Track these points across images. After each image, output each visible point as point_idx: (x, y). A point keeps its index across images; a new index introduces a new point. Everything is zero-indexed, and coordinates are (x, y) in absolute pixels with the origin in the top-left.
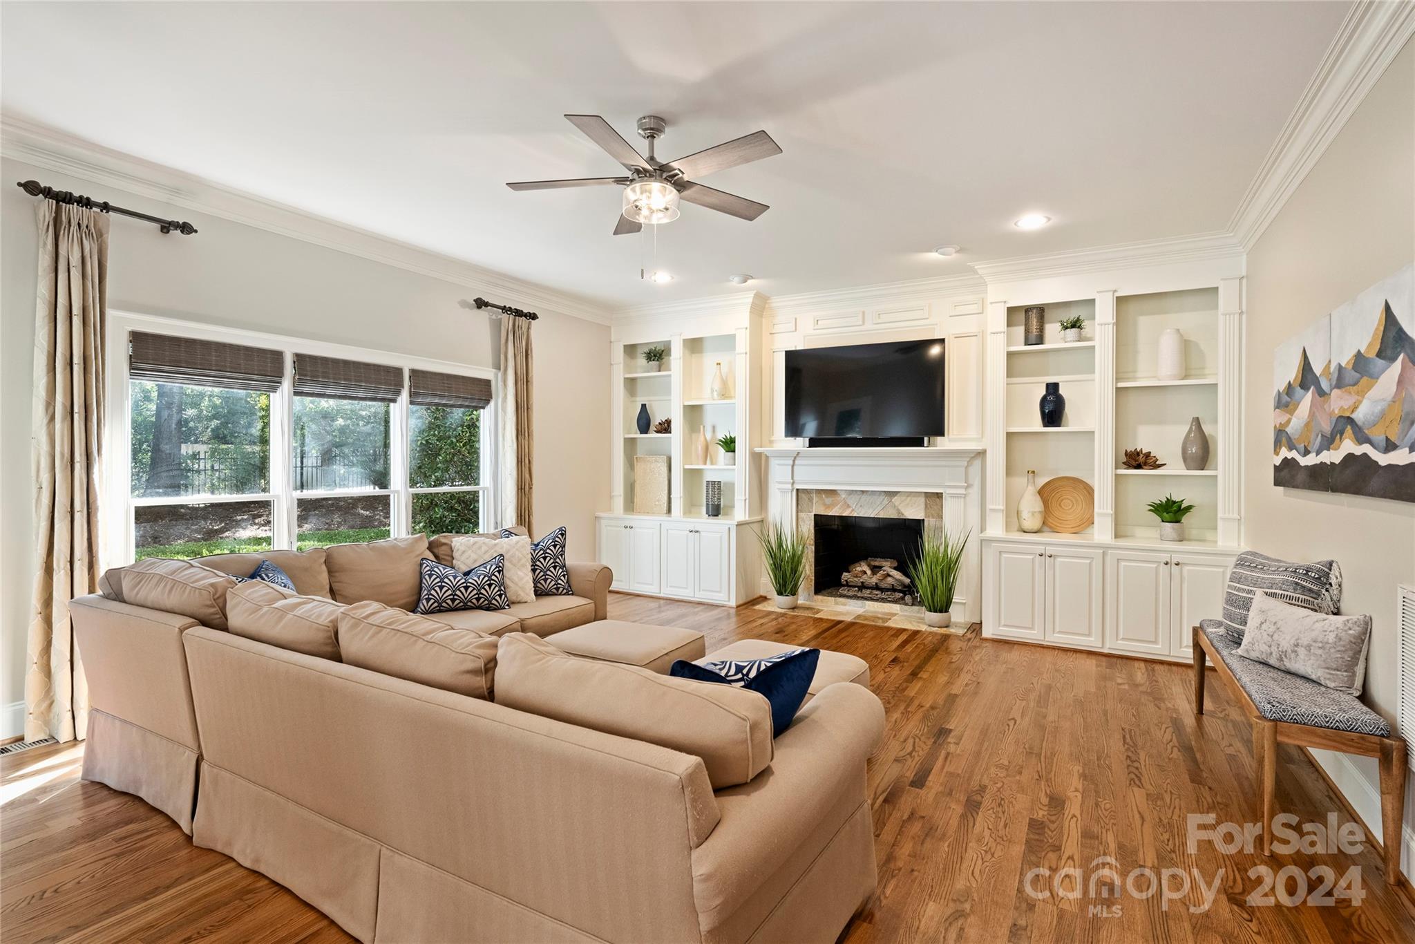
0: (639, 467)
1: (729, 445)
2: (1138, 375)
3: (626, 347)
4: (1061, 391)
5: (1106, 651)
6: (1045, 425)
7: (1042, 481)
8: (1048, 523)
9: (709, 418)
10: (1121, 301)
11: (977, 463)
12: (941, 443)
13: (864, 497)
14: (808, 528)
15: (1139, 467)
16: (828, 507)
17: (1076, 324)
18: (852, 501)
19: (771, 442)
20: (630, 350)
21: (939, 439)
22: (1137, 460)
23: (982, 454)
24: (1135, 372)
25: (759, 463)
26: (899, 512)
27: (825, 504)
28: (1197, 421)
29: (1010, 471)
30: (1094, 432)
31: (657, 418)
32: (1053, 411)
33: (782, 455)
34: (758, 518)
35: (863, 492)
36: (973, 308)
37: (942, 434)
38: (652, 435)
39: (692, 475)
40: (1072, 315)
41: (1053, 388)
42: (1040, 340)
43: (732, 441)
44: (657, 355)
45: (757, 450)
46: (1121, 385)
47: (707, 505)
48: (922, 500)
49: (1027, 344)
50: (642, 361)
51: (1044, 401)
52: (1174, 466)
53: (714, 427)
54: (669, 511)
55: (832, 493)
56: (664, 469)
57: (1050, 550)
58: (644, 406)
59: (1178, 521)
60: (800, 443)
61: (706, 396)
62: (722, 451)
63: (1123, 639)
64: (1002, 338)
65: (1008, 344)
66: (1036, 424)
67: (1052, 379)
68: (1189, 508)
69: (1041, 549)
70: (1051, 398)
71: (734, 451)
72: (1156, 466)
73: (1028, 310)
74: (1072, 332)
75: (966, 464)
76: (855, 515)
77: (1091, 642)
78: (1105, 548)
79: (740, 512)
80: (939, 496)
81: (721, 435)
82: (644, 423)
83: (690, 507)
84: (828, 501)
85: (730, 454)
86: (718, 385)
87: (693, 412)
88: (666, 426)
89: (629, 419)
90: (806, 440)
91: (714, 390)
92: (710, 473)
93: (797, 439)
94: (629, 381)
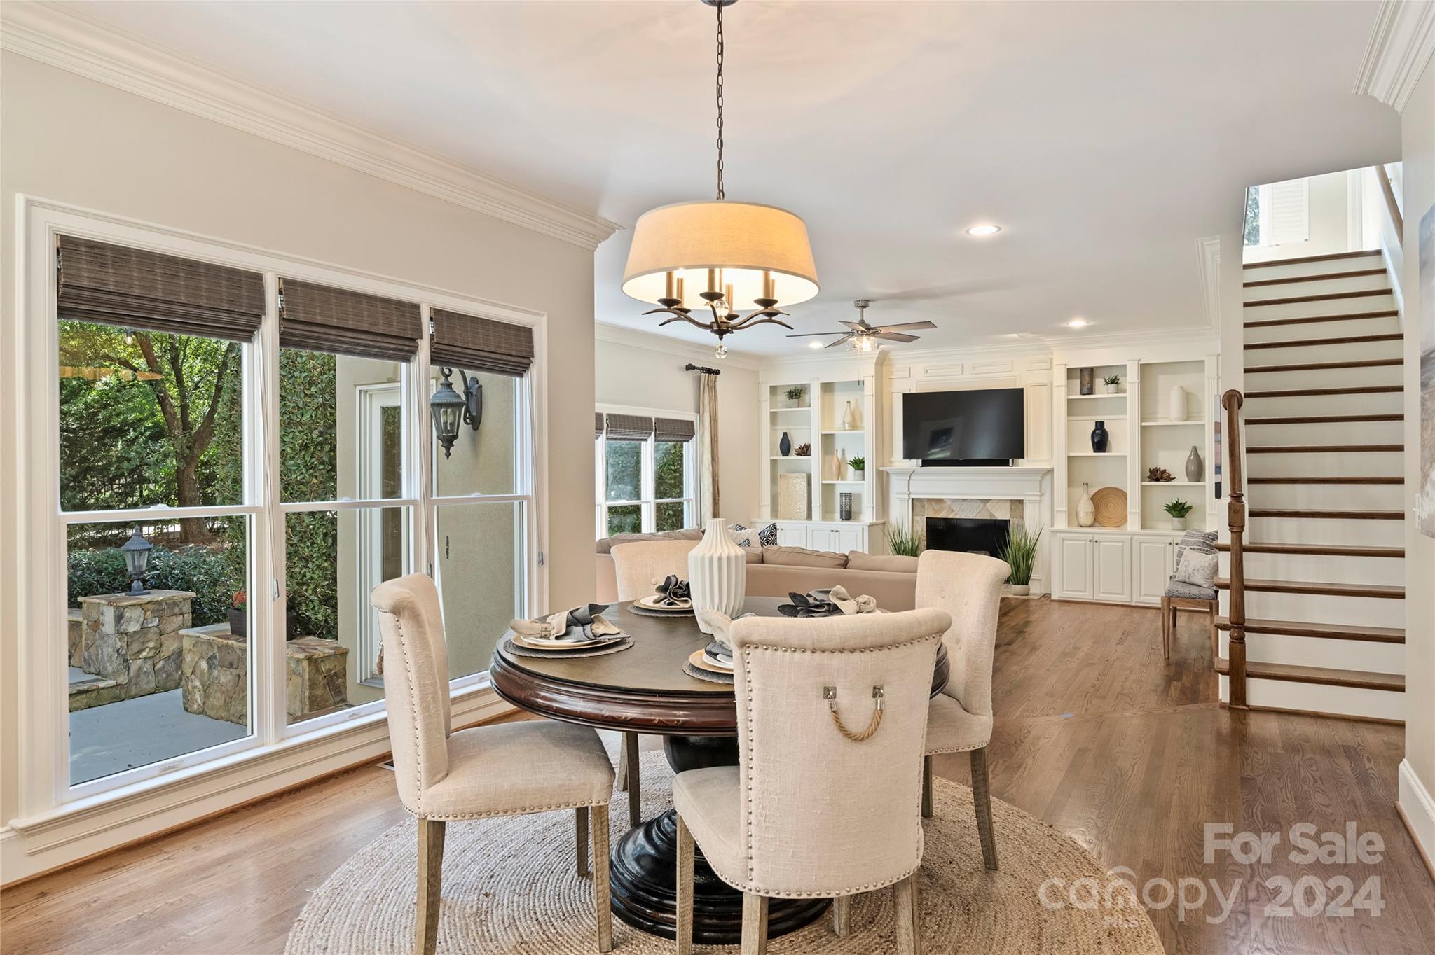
0: (782, 484)
1: (859, 464)
2: (1159, 416)
3: (771, 387)
4: (1106, 427)
5: (1133, 604)
6: (1095, 452)
7: (1094, 490)
8: (1097, 521)
9: (839, 446)
10: (1144, 368)
11: (1048, 477)
12: (1022, 464)
13: (965, 503)
14: (921, 528)
15: (1157, 480)
16: (936, 511)
17: (1114, 381)
18: (955, 507)
19: (891, 462)
20: (774, 390)
21: (1020, 460)
22: (1158, 475)
23: (1051, 471)
24: (1156, 414)
25: (883, 480)
26: (991, 514)
27: (934, 510)
28: (1195, 449)
29: (1071, 483)
30: (1126, 457)
31: (796, 444)
32: (1100, 441)
33: (900, 473)
34: (882, 521)
35: (963, 500)
36: (1045, 365)
37: (1022, 457)
38: (793, 457)
39: (828, 489)
40: (1113, 375)
41: (1100, 425)
42: (1091, 391)
43: (862, 462)
44: (796, 394)
45: (881, 469)
46: (1144, 424)
47: (841, 512)
48: (1008, 505)
49: (1082, 394)
50: (783, 397)
51: (1094, 433)
52: (1181, 480)
53: (843, 451)
54: (809, 516)
55: (940, 500)
56: (805, 484)
57: (1096, 537)
58: (785, 434)
59: (1182, 517)
60: (915, 463)
61: (838, 426)
62: (851, 469)
63: (1145, 595)
64: (1064, 390)
65: (1068, 394)
66: (1089, 451)
67: (1099, 419)
68: (1190, 507)
69: (1090, 537)
70: (1099, 432)
71: (863, 469)
72: (1169, 479)
73: (1082, 370)
74: (1112, 387)
75: (1040, 478)
76: (958, 517)
77: (1124, 599)
78: (1133, 534)
79: (868, 515)
80: (1021, 502)
81: (851, 457)
82: (785, 448)
83: (827, 513)
84: (937, 507)
85: (859, 472)
86: (848, 419)
87: (828, 440)
88: (805, 451)
89: (772, 444)
90: (920, 461)
91: (844, 423)
92: (842, 487)
93: (914, 461)
94: (774, 415)
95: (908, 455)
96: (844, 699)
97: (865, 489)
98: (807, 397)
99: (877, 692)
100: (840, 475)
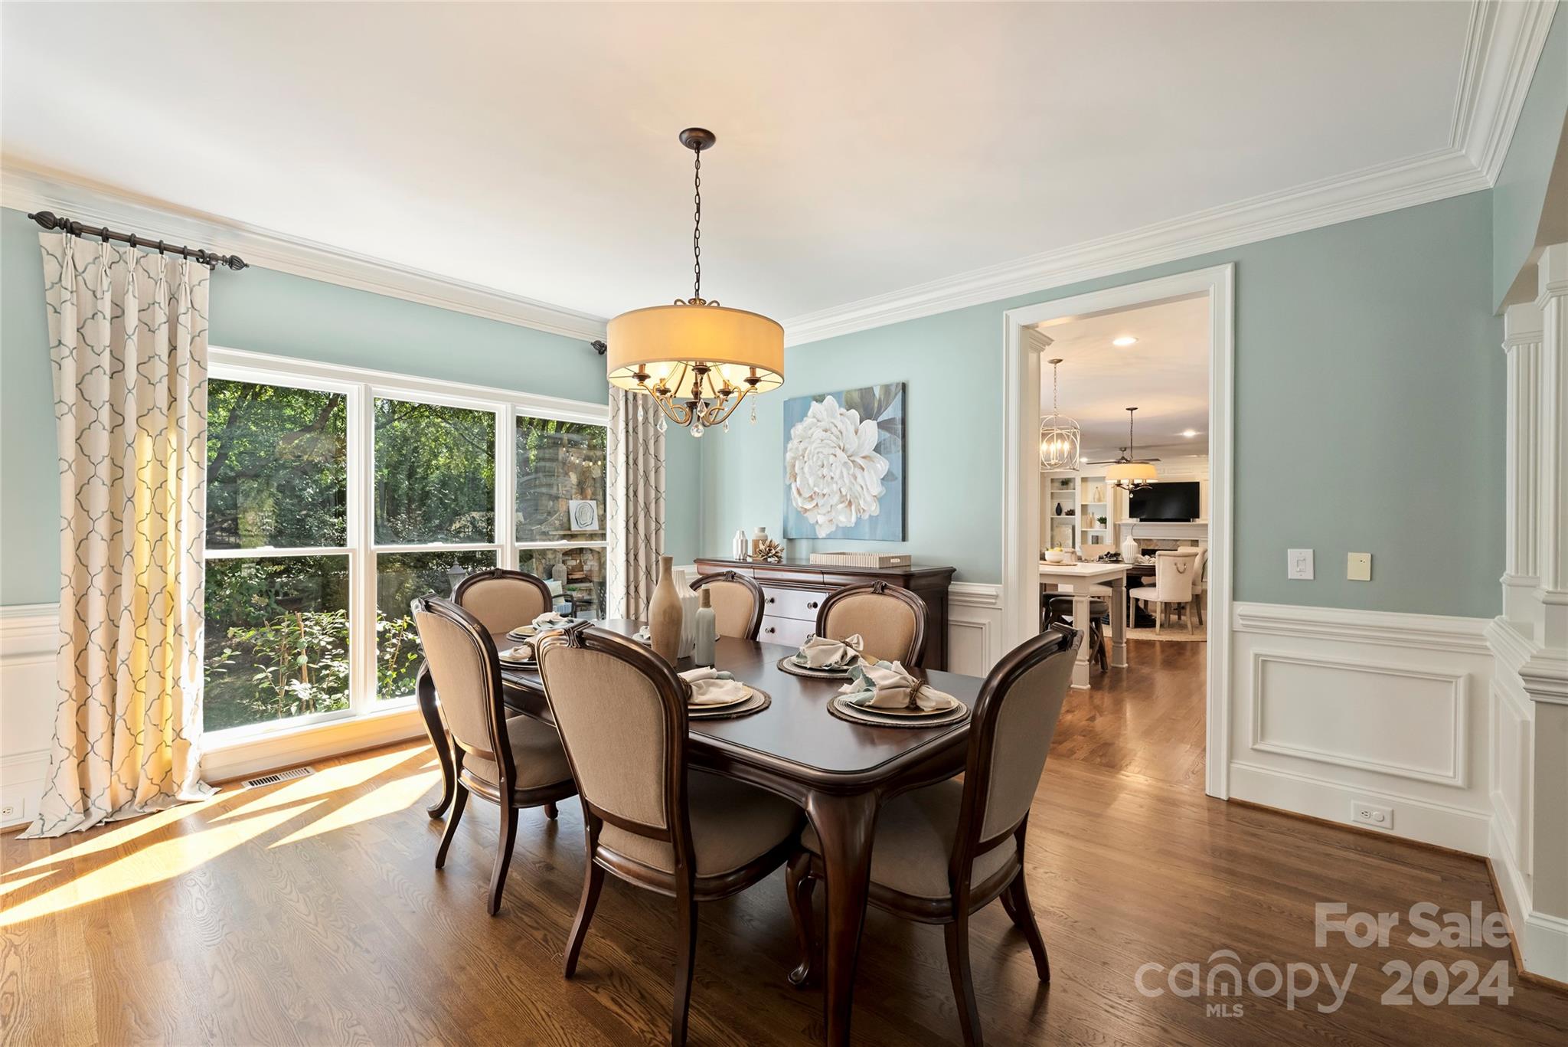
0: (1056, 531)
1: (1103, 521)
9: (1090, 510)
12: (1198, 521)
13: (1165, 542)
18: (1159, 543)
19: (1122, 520)
20: (1052, 480)
21: (1197, 519)
25: (1117, 529)
31: (1065, 509)
33: (1126, 525)
37: (1198, 517)
38: (1063, 516)
39: (1084, 533)
43: (1105, 519)
44: (1065, 483)
45: (1117, 523)
47: (1092, 540)
48: (1190, 543)
50: (1058, 484)
53: (1094, 514)
55: (1151, 540)
56: (1071, 531)
58: (1059, 504)
60: (1135, 521)
61: (1091, 500)
62: (1099, 524)
71: (1105, 523)
80: (1197, 541)
81: (1098, 517)
82: (1059, 511)
84: (1148, 543)
85: (1103, 525)
86: (1097, 496)
87: (1084, 507)
88: (1071, 513)
89: (1052, 509)
90: (1139, 519)
91: (1094, 499)
92: (1092, 532)
93: (1135, 519)
94: (1052, 493)
95: (1131, 516)
96: (1179, 565)
97: (1108, 534)
98: (1071, 485)
99: (1185, 565)
100: (1091, 526)
